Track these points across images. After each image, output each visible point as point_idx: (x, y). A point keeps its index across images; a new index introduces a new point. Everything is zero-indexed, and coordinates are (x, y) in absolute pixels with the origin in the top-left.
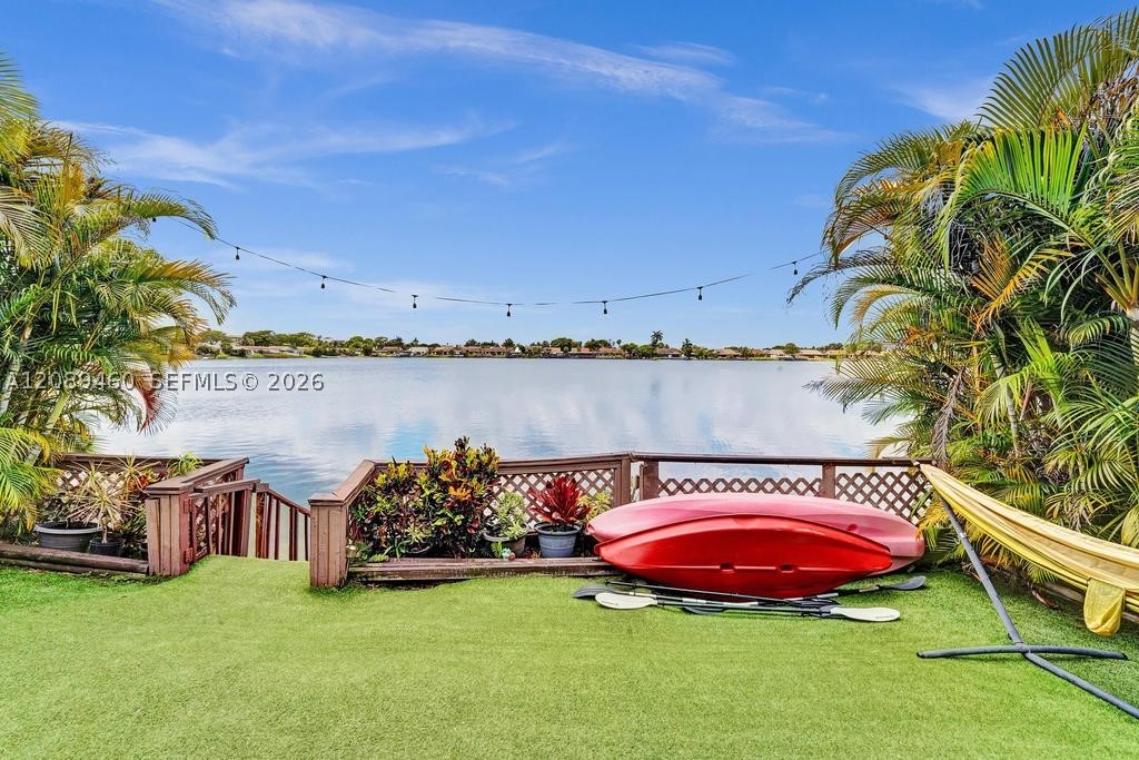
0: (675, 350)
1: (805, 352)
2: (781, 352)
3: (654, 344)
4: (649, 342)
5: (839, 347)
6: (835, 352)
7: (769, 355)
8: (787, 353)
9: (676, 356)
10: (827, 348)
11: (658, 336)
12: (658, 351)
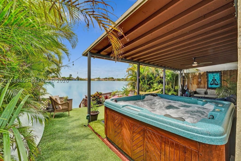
0: (75, 78)
1: (101, 79)
2: (97, 79)
3: (70, 77)
4: (69, 76)
5: (107, 78)
6: (106, 79)
7: (95, 80)
8: (98, 79)
9: (75, 80)
10: (105, 79)
11: (71, 75)
12: (71, 78)
